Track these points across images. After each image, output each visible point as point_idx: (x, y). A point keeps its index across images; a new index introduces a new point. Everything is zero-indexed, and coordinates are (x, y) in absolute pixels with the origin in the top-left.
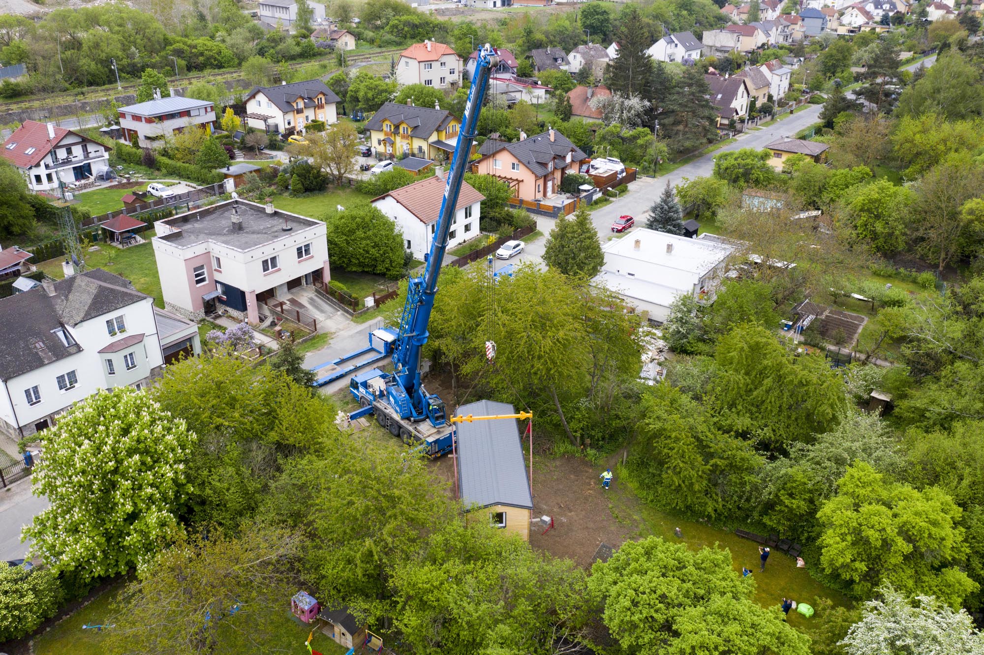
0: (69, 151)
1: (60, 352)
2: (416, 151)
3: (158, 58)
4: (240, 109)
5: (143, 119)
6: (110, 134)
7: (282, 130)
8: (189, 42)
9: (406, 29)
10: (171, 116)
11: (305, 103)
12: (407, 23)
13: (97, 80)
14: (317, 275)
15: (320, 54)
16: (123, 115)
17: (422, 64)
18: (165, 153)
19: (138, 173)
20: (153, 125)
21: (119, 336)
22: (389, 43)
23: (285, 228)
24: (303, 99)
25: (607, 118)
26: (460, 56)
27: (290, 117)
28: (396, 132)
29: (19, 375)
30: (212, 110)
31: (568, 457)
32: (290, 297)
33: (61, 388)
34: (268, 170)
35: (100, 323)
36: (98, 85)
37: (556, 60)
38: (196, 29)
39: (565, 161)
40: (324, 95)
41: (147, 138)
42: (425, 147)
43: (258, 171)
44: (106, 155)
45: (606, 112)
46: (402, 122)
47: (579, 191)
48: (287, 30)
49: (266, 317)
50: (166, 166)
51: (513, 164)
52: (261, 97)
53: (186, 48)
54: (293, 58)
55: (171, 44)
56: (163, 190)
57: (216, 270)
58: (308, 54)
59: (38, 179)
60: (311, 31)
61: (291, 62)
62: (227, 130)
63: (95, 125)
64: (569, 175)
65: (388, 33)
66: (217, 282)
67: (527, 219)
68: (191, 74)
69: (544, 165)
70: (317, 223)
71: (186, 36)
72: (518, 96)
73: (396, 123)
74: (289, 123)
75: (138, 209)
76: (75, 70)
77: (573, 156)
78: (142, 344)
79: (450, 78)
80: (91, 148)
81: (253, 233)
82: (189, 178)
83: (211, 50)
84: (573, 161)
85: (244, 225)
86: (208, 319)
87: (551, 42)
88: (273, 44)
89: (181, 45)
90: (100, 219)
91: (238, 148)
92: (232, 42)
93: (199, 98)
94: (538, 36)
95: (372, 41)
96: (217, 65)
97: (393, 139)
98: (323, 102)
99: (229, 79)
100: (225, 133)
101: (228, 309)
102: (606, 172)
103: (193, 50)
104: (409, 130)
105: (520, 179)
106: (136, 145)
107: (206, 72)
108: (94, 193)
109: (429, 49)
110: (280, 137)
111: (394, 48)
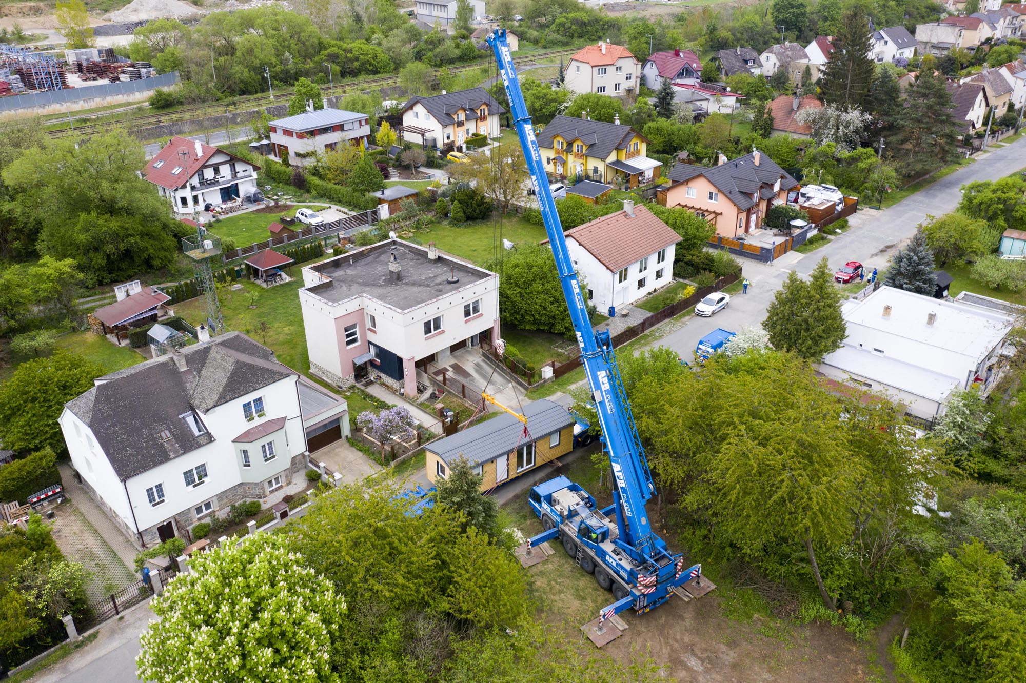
0: (217, 171)
1: (188, 443)
2: (591, 173)
3: (312, 64)
4: (395, 120)
5: (294, 135)
6: (260, 149)
7: (440, 144)
8: (345, 46)
9: (574, 27)
10: (325, 130)
11: (466, 115)
12: (575, 21)
13: (250, 88)
14: (485, 336)
15: (481, 57)
16: (274, 129)
17: (596, 69)
18: (316, 172)
19: (287, 194)
20: (305, 140)
21: (257, 421)
22: (554, 43)
23: (450, 279)
24: (465, 110)
25: (816, 134)
26: (638, 59)
27: (450, 130)
28: (569, 149)
29: (141, 473)
30: (367, 123)
31: (820, 625)
32: (453, 361)
33: (188, 484)
34: (427, 195)
35: (236, 407)
36: (250, 93)
37: (746, 62)
38: (351, 31)
39: (772, 189)
40: (488, 105)
41: (298, 155)
42: (601, 167)
43: (415, 195)
44: (255, 175)
45: (816, 127)
46: (576, 139)
47: (789, 227)
48: (445, 31)
49: (425, 389)
50: (317, 187)
51: (711, 194)
52: (419, 108)
53: (341, 52)
54: (451, 61)
55: (326, 49)
56: (312, 216)
57: (369, 329)
58: (467, 57)
59: (184, 201)
60: (471, 31)
61: (450, 66)
62: (381, 146)
63: (245, 139)
64: (777, 207)
65: (554, 32)
66: (370, 343)
67: (730, 264)
68: (345, 80)
69: (749, 195)
70: (488, 275)
71: (342, 39)
72: (704, 104)
73: (570, 139)
74: (448, 138)
75: (286, 240)
76: (228, 78)
77: (782, 184)
78: (283, 430)
79: (626, 85)
80: (239, 167)
81: (414, 284)
82: (340, 201)
83: (366, 55)
84: (781, 189)
85: (403, 274)
86: (358, 385)
87: (738, 40)
88: (431, 47)
89: (334, 50)
90: (245, 251)
91: (393, 166)
92: (389, 45)
93: (352, 110)
94: (724, 34)
95: (536, 42)
96: (372, 70)
97: (564, 158)
98: (486, 113)
99: (385, 87)
100: (380, 149)
101: (382, 375)
102: (822, 203)
103: (349, 55)
104: (585, 148)
105: (718, 211)
106: (286, 162)
107: (362, 77)
108: (240, 218)
109: (604, 51)
110: (438, 153)
111: (561, 49)
